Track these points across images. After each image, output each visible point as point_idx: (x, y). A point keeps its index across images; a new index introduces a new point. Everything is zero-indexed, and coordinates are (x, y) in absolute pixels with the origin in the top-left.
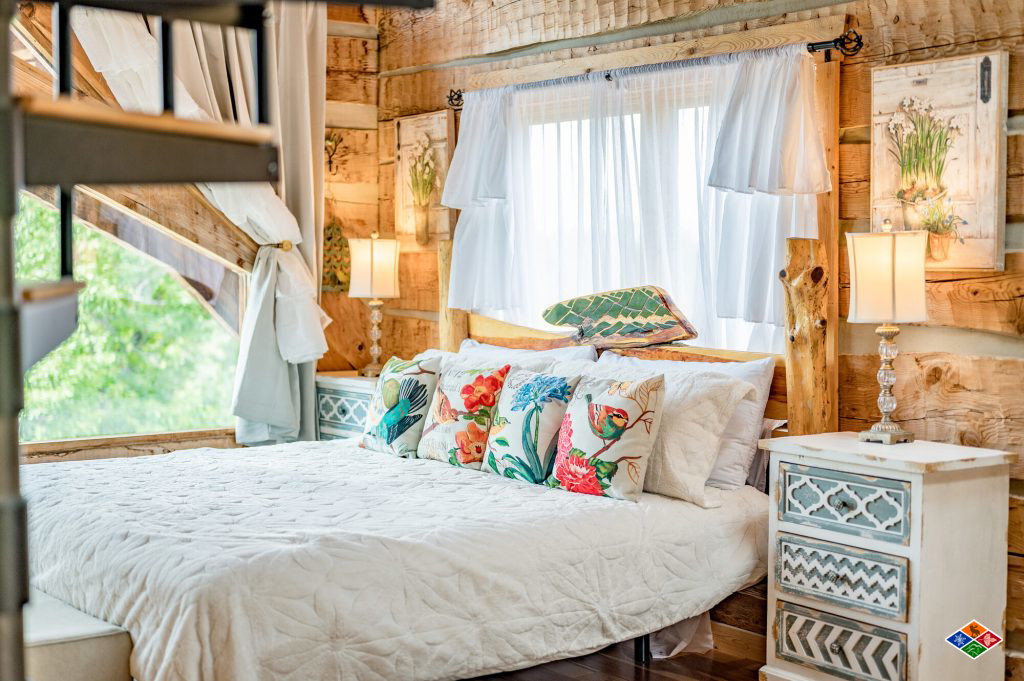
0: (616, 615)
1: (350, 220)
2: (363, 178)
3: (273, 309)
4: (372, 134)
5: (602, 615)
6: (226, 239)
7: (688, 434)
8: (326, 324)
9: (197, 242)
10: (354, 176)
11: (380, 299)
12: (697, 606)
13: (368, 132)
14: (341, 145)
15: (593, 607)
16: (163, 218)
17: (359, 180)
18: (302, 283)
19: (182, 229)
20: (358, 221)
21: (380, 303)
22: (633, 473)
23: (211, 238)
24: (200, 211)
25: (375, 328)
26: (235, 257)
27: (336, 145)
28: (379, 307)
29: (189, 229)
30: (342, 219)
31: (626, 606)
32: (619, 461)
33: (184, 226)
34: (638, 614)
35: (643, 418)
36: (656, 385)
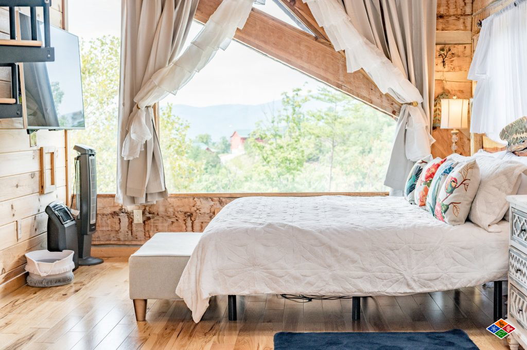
0: (416, 279)
1: (455, 90)
2: (463, 69)
3: (404, 135)
4: (468, 46)
5: (407, 277)
6: (386, 101)
7: (489, 193)
8: (432, 143)
9: (372, 103)
10: (457, 68)
11: (457, 130)
12: (470, 281)
13: (465, 45)
14: (450, 53)
15: (402, 272)
16: (354, 92)
17: (460, 70)
18: (420, 122)
19: (364, 97)
20: (459, 91)
21: (457, 131)
22: (455, 211)
23: (379, 101)
24: (373, 88)
25: (454, 144)
26: (391, 110)
27: (447, 53)
28: (456, 134)
29: (367, 96)
30: (450, 90)
31: (421, 275)
32: (450, 204)
33: (365, 96)
34: (430, 280)
35: (464, 183)
36: (473, 166)
